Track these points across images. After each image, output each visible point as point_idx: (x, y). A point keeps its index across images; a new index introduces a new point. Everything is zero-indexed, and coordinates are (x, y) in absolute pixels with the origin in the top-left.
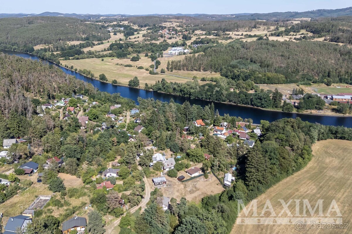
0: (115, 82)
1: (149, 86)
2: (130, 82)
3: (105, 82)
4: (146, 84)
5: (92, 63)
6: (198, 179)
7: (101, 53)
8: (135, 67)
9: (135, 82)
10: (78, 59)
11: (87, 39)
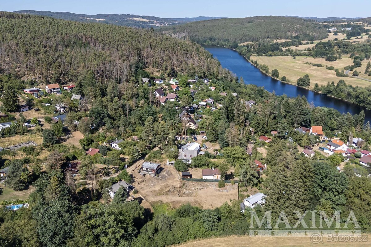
0: (284, 79)
1: (320, 87)
2: (299, 80)
3: (276, 78)
4: (317, 85)
5: (281, 61)
6: (208, 184)
7: (302, 52)
8: (325, 67)
9: (305, 81)
10: (270, 56)
11: (297, 37)
